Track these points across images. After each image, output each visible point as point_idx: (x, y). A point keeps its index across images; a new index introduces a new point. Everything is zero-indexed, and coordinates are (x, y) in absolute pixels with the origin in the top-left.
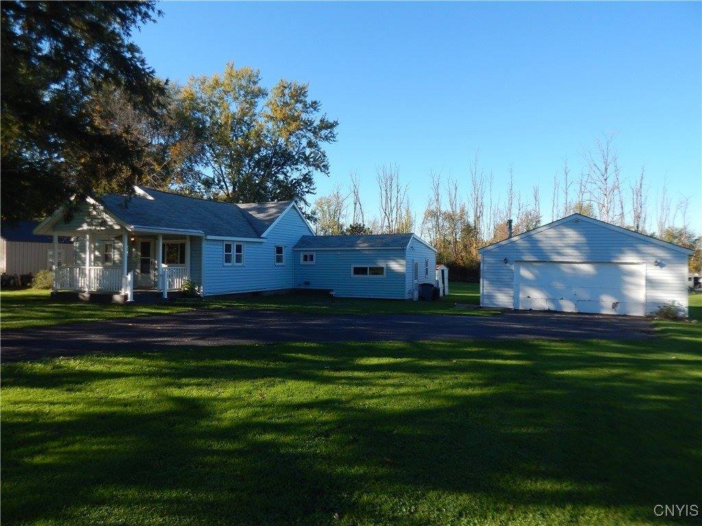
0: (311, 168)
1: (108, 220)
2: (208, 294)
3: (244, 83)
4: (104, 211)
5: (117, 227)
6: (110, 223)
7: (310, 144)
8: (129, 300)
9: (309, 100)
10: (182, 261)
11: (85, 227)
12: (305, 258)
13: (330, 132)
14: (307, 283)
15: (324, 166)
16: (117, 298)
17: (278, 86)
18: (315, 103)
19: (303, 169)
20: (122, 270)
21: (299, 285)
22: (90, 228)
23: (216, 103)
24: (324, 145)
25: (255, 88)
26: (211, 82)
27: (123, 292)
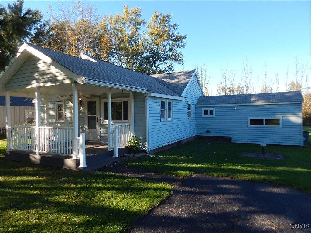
0: (173, 62)
1: (57, 74)
2: (152, 149)
3: (134, 17)
4: (52, 64)
5: (67, 82)
6: (60, 78)
7: (171, 49)
8: (82, 166)
9: (171, 24)
10: (126, 118)
11: (34, 84)
12: (206, 112)
13: (182, 42)
14: (208, 132)
15: (180, 60)
16: (70, 163)
17: (154, 16)
18: (175, 25)
19: (169, 63)
20: (73, 130)
21: (201, 133)
22: (38, 85)
23: (118, 30)
24: (178, 50)
25: (140, 19)
26: (115, 18)
27: (75, 156)
